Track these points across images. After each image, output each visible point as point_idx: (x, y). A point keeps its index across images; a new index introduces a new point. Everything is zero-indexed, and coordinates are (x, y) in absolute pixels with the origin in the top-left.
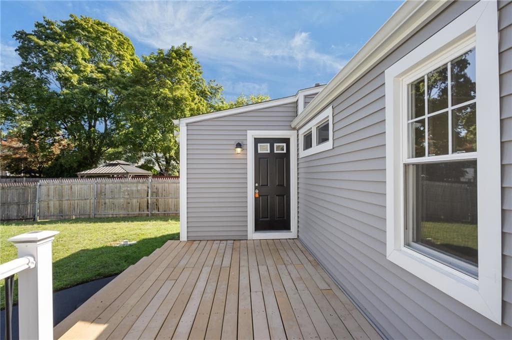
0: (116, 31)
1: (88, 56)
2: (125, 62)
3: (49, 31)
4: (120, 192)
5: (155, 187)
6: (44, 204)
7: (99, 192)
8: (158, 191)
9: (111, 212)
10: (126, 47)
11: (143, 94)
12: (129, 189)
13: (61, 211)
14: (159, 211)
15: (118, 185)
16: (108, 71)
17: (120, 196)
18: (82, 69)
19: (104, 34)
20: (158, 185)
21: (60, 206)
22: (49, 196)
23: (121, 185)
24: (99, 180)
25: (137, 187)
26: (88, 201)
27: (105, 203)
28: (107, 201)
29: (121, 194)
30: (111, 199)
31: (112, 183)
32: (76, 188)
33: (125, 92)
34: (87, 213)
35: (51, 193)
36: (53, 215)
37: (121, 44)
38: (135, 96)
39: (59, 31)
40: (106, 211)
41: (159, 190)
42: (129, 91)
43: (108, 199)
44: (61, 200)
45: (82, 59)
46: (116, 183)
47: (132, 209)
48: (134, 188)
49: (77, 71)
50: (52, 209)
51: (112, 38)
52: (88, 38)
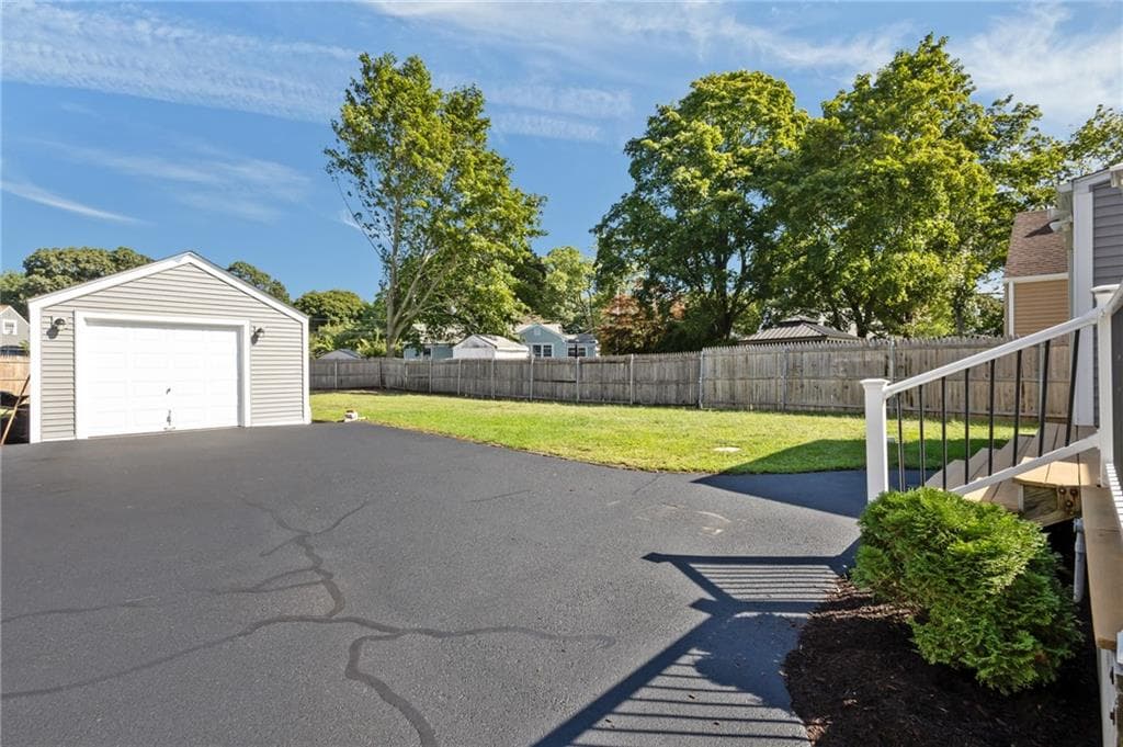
0: (761, 77)
1: (721, 140)
2: (782, 131)
3: (664, 124)
4: (828, 366)
5: (904, 357)
6: (708, 385)
7: (791, 366)
8: (911, 364)
9: (814, 402)
10: (781, 101)
11: (831, 183)
12: (846, 360)
13: (733, 396)
14: (912, 405)
15: (825, 354)
16: (753, 156)
17: (829, 372)
18: (715, 165)
19: (745, 90)
20: (909, 352)
21: (730, 388)
22: (715, 371)
23: (832, 354)
24: (791, 346)
25: (863, 356)
26: (774, 381)
27: (802, 386)
28: (805, 381)
29: (831, 369)
30: (813, 378)
31: (815, 350)
32: (754, 359)
33: (794, 190)
34: (774, 402)
35: (719, 367)
36: (722, 402)
37: (774, 96)
38: (815, 191)
39: (677, 116)
40: (804, 400)
41: (913, 363)
42: (802, 187)
43: (807, 378)
44: (731, 379)
45: (714, 149)
46: (821, 350)
47: (852, 399)
48: (857, 360)
49: (707, 172)
50: (720, 393)
51: (758, 93)
52: (719, 110)
